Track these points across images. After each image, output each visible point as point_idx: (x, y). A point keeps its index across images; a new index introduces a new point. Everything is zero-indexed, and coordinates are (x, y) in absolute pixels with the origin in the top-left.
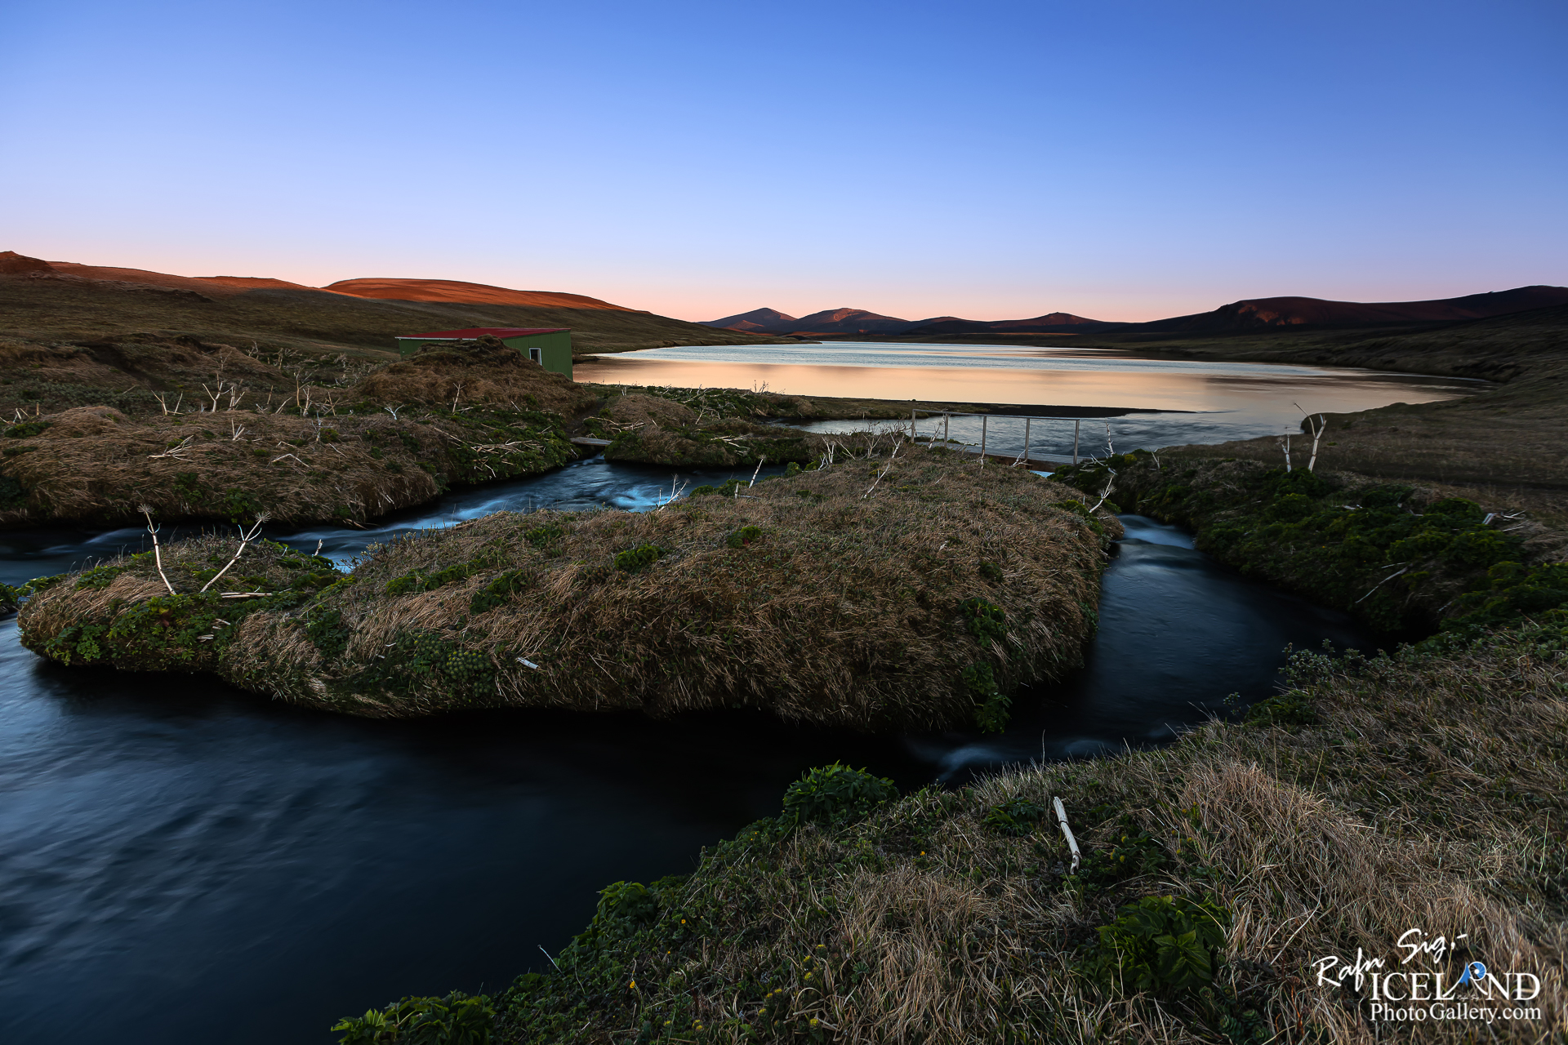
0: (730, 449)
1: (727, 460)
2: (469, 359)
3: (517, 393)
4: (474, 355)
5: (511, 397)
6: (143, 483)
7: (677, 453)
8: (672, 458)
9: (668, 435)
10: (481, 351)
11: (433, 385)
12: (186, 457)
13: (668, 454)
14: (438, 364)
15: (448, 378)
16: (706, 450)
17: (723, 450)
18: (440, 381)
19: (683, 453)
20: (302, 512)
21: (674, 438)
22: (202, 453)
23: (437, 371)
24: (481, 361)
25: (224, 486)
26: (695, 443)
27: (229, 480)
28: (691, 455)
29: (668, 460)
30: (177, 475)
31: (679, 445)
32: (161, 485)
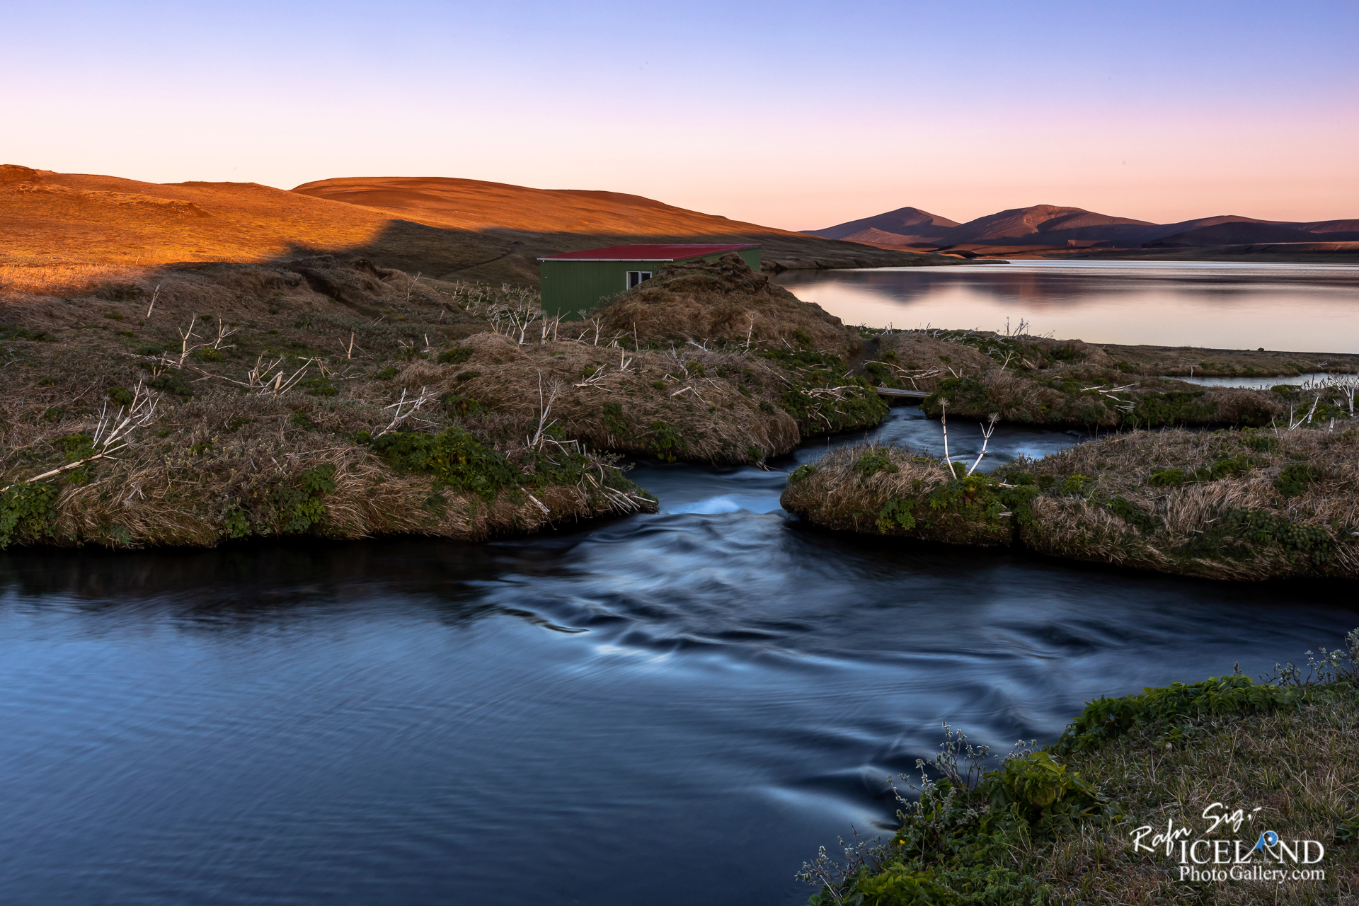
0: (1110, 403)
1: (1108, 418)
2: (728, 285)
3: (787, 328)
4: (728, 279)
5: (781, 332)
6: (575, 412)
7: (1042, 407)
8: (1034, 413)
9: (1025, 383)
10: (735, 275)
11: (696, 316)
12: (604, 387)
13: (1027, 408)
14: (696, 291)
15: (711, 308)
16: (1078, 402)
17: (1102, 403)
18: (703, 312)
19: (1048, 407)
20: (723, 449)
21: (1033, 387)
22: (616, 382)
23: (697, 299)
24: (738, 287)
25: (644, 419)
26: (1062, 394)
27: (646, 413)
28: (1060, 410)
29: (1028, 416)
30: (604, 405)
31: (1042, 395)
32: (591, 415)
